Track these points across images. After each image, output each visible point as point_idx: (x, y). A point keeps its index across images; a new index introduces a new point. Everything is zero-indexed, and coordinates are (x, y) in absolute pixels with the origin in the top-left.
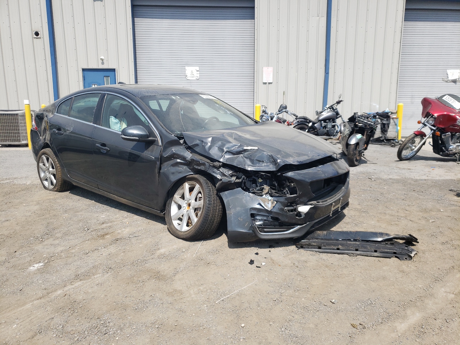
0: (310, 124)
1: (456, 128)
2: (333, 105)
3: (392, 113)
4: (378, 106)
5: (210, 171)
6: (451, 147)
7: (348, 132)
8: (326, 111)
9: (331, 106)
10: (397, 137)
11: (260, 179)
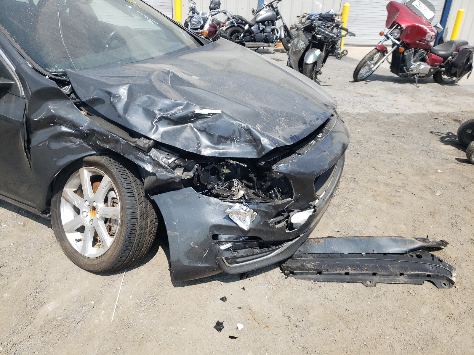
0: (247, 27)
1: (422, 43)
2: (273, 2)
3: (336, 15)
4: (321, 6)
5: (131, 157)
6: (412, 67)
7: (304, 46)
8: (265, 9)
9: (271, 3)
10: (339, 45)
11: (225, 167)
